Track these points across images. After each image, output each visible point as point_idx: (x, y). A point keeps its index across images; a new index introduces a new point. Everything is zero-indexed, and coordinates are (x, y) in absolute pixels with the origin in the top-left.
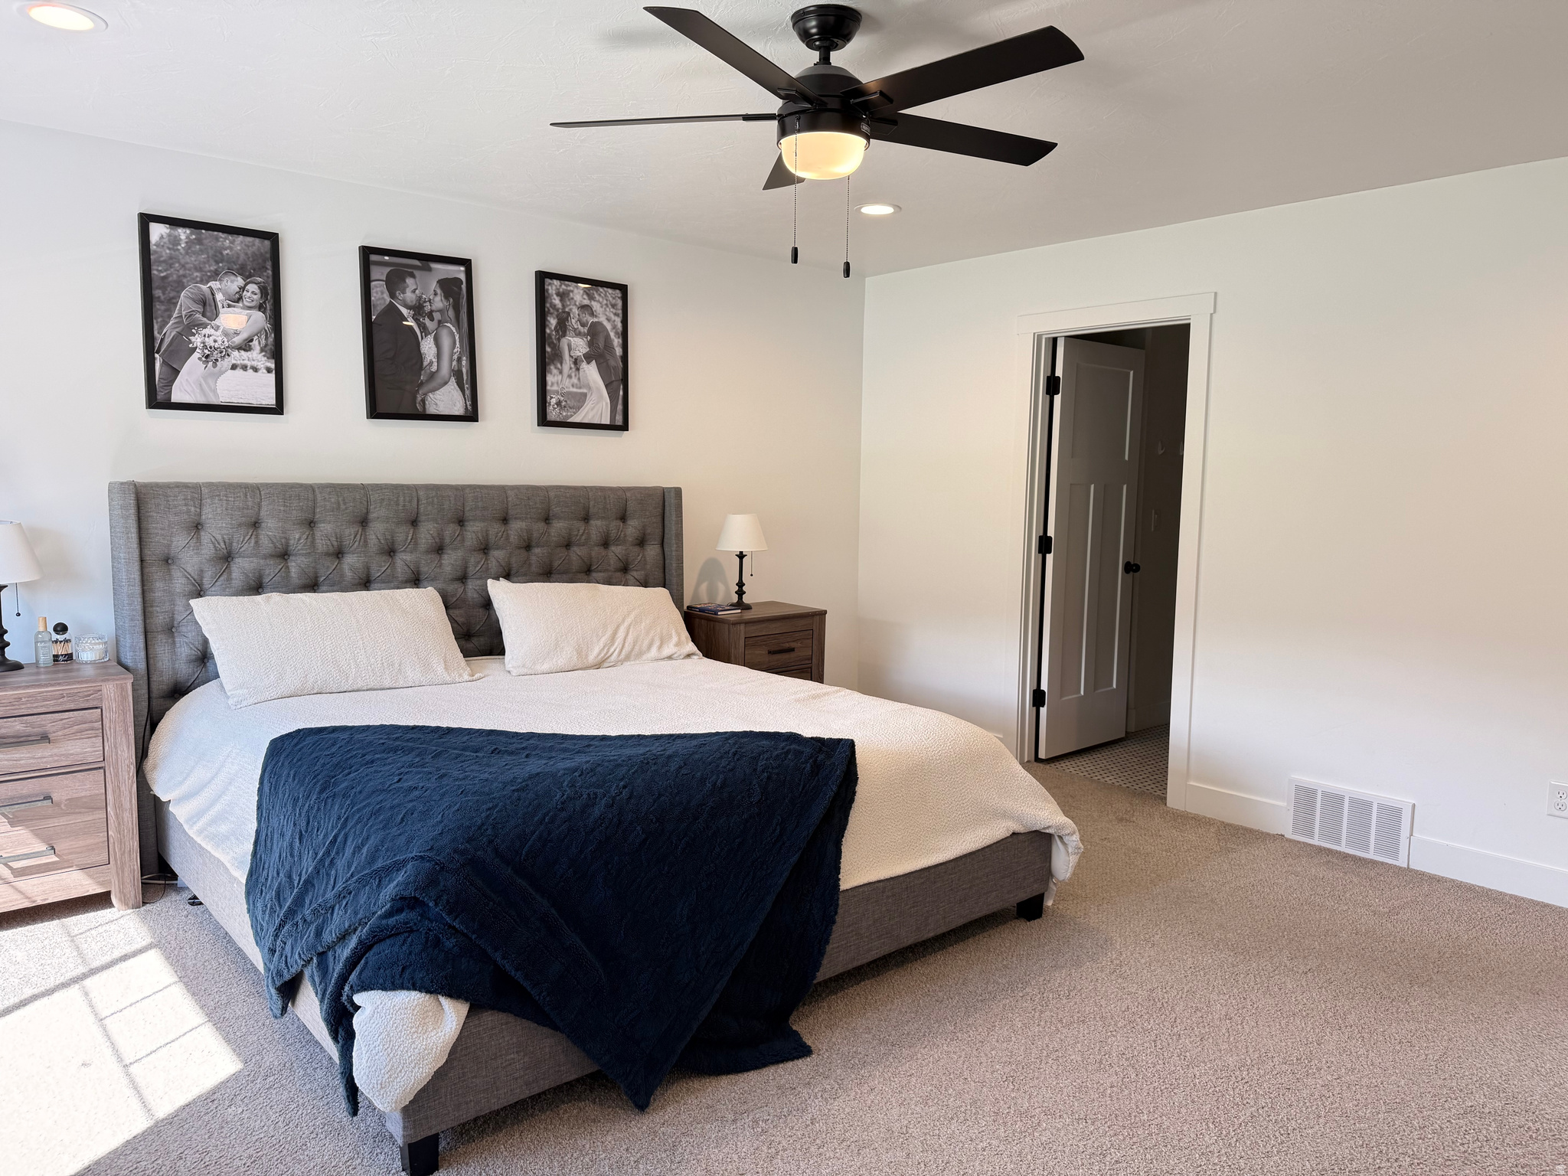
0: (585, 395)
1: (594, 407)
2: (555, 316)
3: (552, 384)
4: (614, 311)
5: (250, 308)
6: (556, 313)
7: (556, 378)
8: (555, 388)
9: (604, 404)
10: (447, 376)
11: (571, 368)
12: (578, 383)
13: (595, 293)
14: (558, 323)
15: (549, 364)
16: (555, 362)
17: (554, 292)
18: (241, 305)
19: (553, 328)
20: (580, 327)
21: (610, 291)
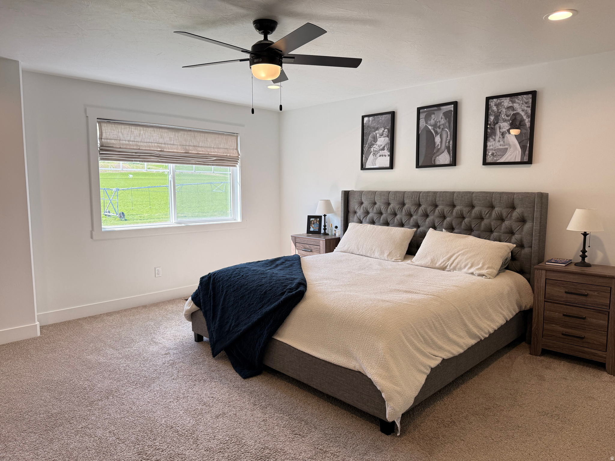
0: (507, 149)
1: (511, 154)
2: (493, 115)
3: (490, 146)
4: (527, 105)
5: (385, 137)
6: (494, 114)
7: (492, 143)
8: (491, 147)
9: (518, 152)
10: (444, 149)
11: (500, 137)
12: (503, 143)
13: (516, 99)
14: (494, 118)
15: (489, 137)
16: (492, 136)
17: (493, 105)
18: (383, 136)
19: (492, 121)
20: (506, 117)
21: (525, 96)
